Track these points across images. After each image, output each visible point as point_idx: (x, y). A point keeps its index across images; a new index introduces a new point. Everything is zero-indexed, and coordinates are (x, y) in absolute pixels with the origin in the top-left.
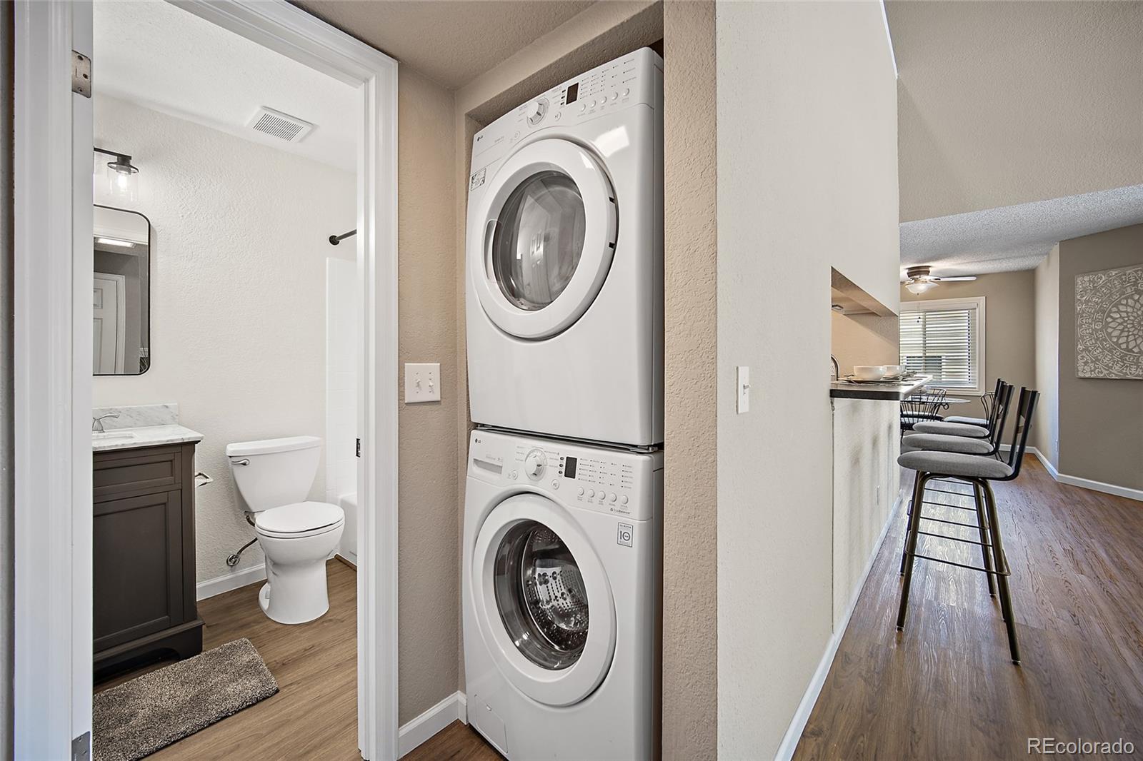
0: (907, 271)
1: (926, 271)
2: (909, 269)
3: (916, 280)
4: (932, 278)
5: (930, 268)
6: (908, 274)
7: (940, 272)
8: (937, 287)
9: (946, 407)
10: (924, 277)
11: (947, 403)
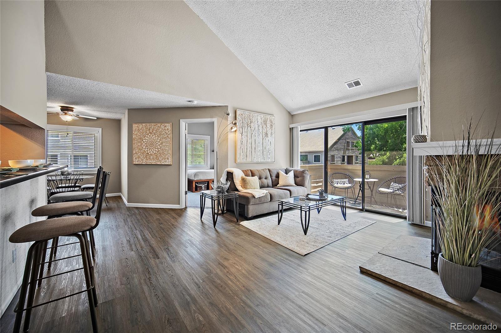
0: (60, 107)
1: (71, 110)
2: (62, 107)
3: (66, 114)
4: (75, 114)
5: (74, 109)
6: (61, 109)
7: (80, 112)
8: (78, 120)
9: (82, 181)
10: (70, 113)
11: (82, 179)
